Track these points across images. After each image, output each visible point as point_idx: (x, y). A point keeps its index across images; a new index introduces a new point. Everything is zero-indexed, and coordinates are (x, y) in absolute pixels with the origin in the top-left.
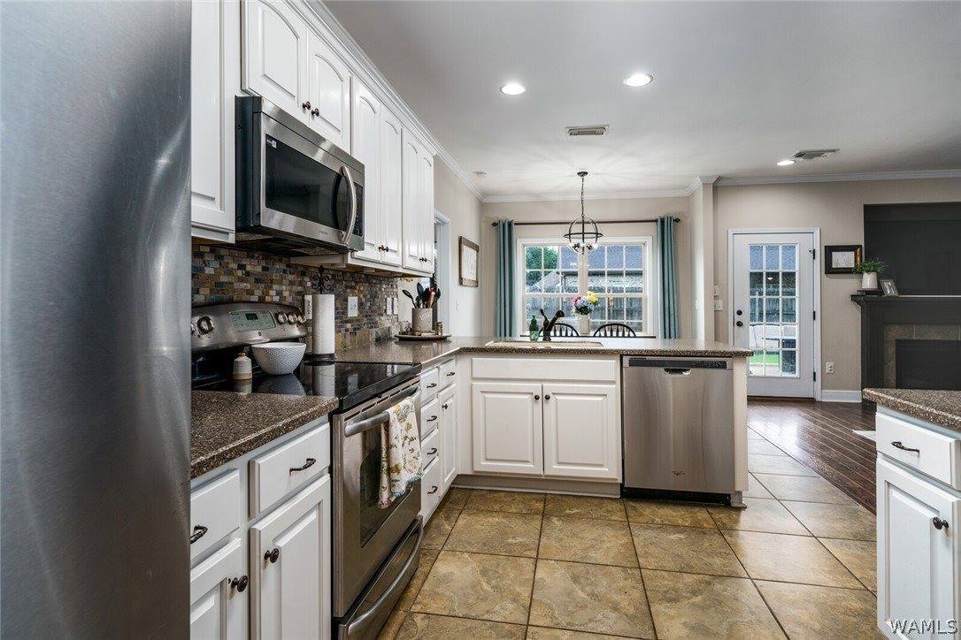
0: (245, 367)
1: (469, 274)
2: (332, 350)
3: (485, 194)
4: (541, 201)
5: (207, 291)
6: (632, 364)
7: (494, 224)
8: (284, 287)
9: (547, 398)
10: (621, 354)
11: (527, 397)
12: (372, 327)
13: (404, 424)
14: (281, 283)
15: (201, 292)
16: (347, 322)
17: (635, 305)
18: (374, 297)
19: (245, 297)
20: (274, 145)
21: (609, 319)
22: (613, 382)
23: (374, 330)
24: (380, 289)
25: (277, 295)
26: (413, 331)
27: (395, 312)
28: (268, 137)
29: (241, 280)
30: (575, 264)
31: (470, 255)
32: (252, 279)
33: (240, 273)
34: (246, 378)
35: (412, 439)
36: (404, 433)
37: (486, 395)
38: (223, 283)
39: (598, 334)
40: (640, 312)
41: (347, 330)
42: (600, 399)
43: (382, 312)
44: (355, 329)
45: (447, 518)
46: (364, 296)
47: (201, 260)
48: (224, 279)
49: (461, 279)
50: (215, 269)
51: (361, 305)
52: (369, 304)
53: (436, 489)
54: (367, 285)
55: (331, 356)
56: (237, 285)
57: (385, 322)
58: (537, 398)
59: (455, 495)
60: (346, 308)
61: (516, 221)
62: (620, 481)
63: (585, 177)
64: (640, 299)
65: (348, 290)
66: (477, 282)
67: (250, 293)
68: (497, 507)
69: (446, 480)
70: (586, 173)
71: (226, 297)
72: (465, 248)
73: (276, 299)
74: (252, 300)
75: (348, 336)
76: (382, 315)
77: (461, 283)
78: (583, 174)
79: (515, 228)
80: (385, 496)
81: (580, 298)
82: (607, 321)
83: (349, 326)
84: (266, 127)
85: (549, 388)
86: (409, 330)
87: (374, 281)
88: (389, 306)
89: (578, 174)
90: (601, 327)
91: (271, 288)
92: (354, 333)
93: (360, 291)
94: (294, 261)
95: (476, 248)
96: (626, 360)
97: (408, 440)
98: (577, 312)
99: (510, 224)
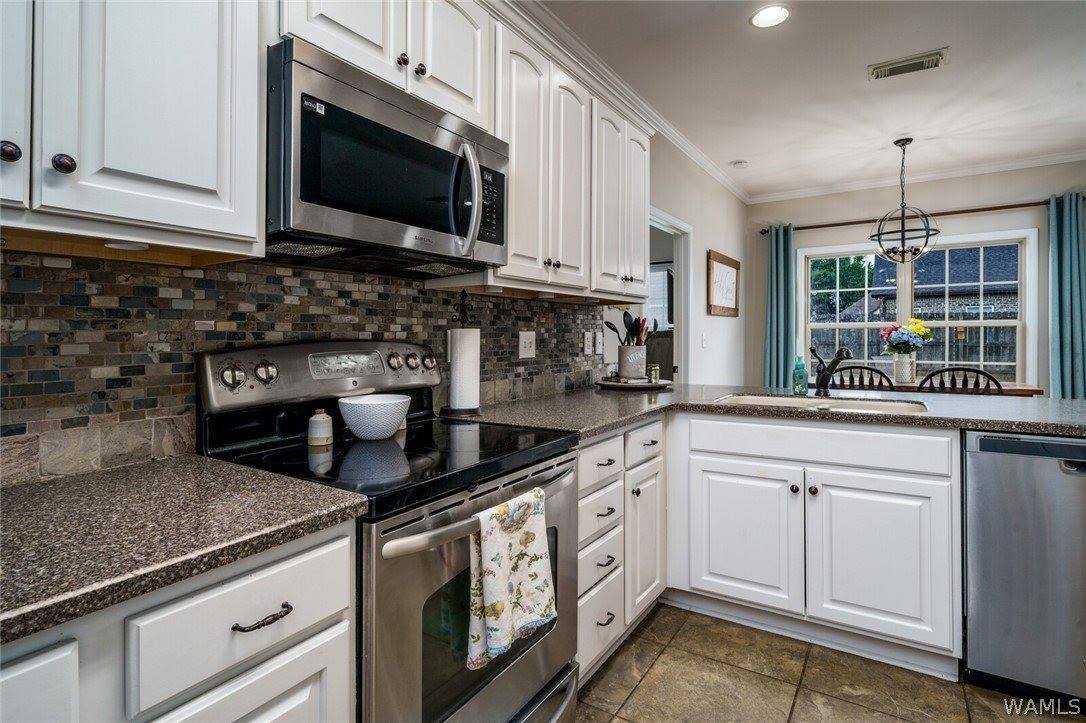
0: (321, 428)
1: (723, 297)
2: (474, 403)
3: (751, 193)
4: (835, 193)
5: (288, 327)
6: (986, 445)
7: (764, 232)
8: (415, 321)
9: (814, 491)
10: (962, 428)
11: (777, 485)
12: (559, 371)
13: (518, 536)
14: (409, 315)
15: (277, 327)
16: (518, 364)
17: (1003, 338)
18: (563, 330)
19: (350, 334)
20: (321, 110)
21: (950, 359)
22: (946, 477)
23: (563, 376)
24: (574, 321)
25: (402, 330)
26: (617, 376)
27: (599, 351)
28: (304, 96)
29: (343, 311)
30: (893, 280)
31: (724, 276)
32: (362, 310)
33: (342, 302)
34: (320, 444)
35: (536, 558)
36: (518, 549)
37: (712, 477)
38: (314, 315)
39: (927, 384)
40: (1013, 349)
41: (518, 375)
42: (916, 503)
43: (576, 350)
44: (531, 374)
45: (640, 658)
46: (547, 331)
47: (278, 287)
48: (314, 310)
49: (709, 305)
50: (301, 298)
51: (541, 342)
52: (554, 341)
53: (612, 617)
54: (552, 315)
55: (473, 412)
56: (337, 318)
57: (583, 365)
58: (794, 490)
59: (663, 619)
60: (518, 346)
61: (795, 224)
62: (958, 654)
63: (908, 147)
64: (1014, 329)
65: (520, 323)
66: (736, 310)
67: (360, 328)
68: (721, 654)
69: (638, 601)
70: (909, 140)
71: (317, 333)
72: (717, 266)
73: (403, 335)
74: (361, 337)
75: (520, 385)
76: (577, 355)
77: (709, 312)
78: (903, 142)
79: (794, 235)
80: (475, 651)
81: (896, 329)
82: (947, 363)
83: (521, 370)
84: (302, 82)
85: (817, 475)
86: (614, 375)
87: (564, 311)
88: (588, 343)
89: (896, 143)
90: (937, 373)
91: (393, 321)
92: (529, 378)
93: (540, 324)
94: (430, 285)
95: (735, 265)
96: (973, 438)
97: (527, 559)
98: (889, 350)
99: (786, 230)
